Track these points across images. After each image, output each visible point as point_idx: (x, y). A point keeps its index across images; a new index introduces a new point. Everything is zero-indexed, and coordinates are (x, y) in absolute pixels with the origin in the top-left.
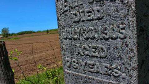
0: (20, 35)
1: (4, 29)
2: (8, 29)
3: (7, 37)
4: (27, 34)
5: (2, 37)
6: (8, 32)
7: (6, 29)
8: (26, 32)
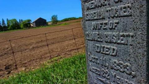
0: (64, 21)
1: (53, 16)
2: (57, 16)
3: (56, 23)
4: (70, 20)
5: (52, 24)
6: (57, 19)
7: (55, 16)
8: (69, 18)
